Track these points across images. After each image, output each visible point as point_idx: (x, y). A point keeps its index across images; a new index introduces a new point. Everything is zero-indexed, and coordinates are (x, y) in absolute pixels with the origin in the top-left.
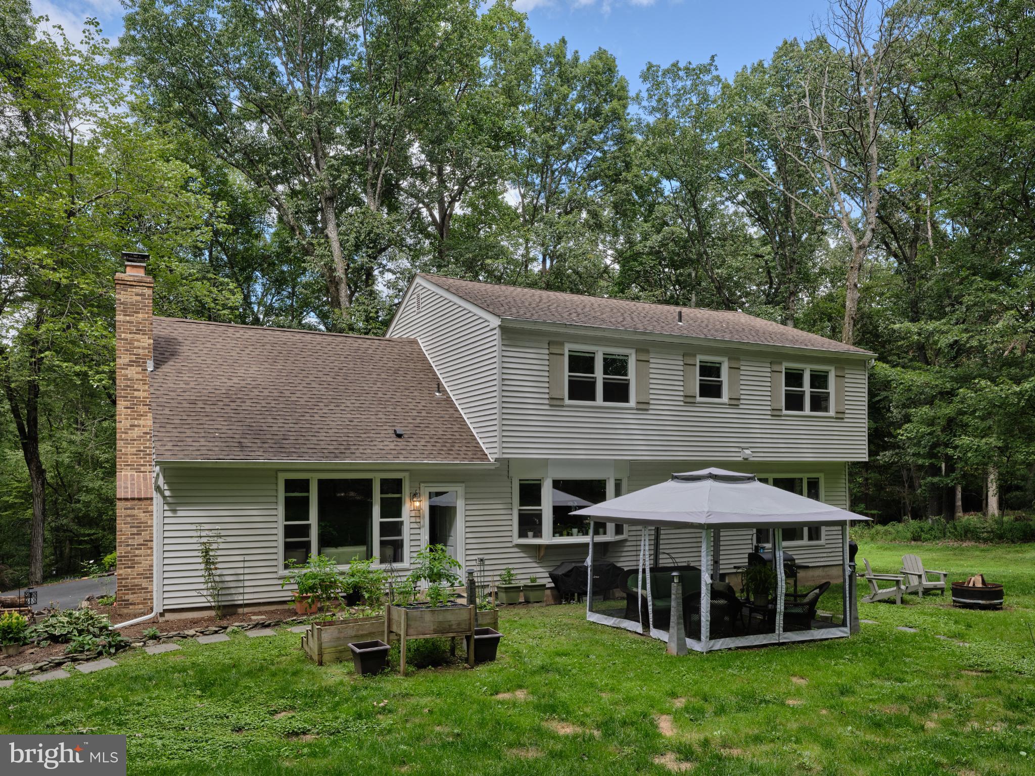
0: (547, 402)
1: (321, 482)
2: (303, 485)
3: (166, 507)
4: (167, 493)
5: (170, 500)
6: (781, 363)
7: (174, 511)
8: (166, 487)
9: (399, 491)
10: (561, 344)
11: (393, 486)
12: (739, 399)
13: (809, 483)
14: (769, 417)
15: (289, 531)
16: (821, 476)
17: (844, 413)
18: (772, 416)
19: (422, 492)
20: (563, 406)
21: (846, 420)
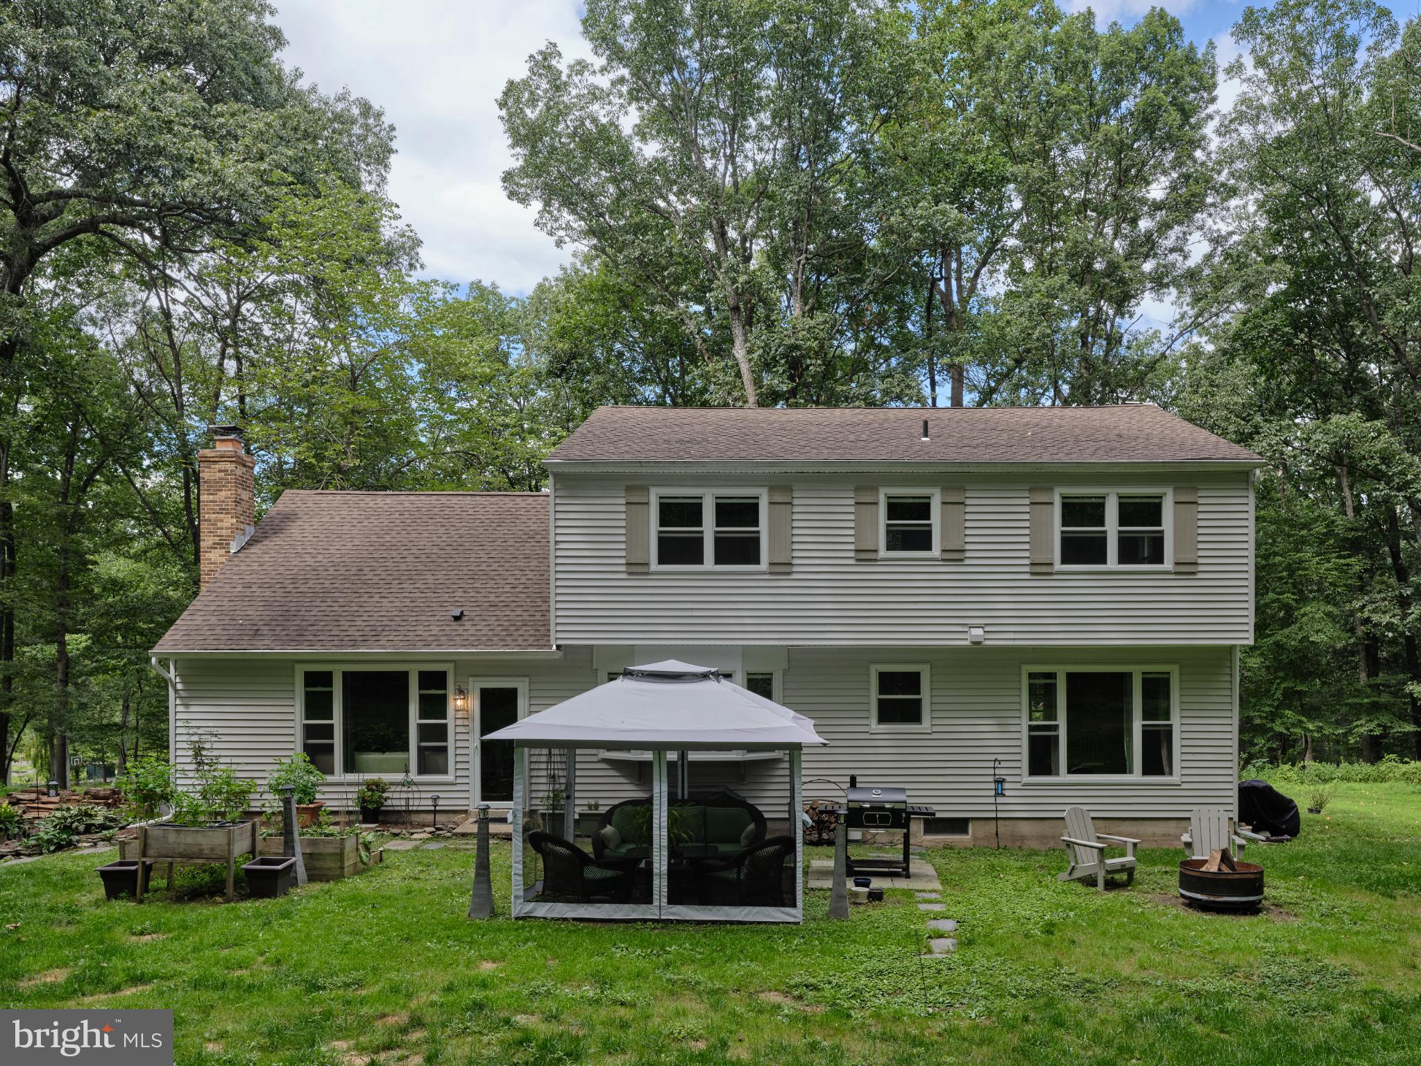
0: (623, 568)
1: (346, 675)
2: (326, 678)
3: (178, 702)
4: (179, 686)
5: (182, 694)
6: (1051, 490)
7: (187, 705)
8: (178, 680)
9: (444, 687)
10: (645, 489)
11: (434, 681)
12: (963, 551)
13: (1145, 681)
14: (1028, 576)
15: (310, 731)
16: (1174, 671)
17: (1196, 564)
18: (1032, 574)
19: (470, 688)
20: (647, 573)
21: (1200, 576)
